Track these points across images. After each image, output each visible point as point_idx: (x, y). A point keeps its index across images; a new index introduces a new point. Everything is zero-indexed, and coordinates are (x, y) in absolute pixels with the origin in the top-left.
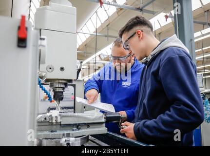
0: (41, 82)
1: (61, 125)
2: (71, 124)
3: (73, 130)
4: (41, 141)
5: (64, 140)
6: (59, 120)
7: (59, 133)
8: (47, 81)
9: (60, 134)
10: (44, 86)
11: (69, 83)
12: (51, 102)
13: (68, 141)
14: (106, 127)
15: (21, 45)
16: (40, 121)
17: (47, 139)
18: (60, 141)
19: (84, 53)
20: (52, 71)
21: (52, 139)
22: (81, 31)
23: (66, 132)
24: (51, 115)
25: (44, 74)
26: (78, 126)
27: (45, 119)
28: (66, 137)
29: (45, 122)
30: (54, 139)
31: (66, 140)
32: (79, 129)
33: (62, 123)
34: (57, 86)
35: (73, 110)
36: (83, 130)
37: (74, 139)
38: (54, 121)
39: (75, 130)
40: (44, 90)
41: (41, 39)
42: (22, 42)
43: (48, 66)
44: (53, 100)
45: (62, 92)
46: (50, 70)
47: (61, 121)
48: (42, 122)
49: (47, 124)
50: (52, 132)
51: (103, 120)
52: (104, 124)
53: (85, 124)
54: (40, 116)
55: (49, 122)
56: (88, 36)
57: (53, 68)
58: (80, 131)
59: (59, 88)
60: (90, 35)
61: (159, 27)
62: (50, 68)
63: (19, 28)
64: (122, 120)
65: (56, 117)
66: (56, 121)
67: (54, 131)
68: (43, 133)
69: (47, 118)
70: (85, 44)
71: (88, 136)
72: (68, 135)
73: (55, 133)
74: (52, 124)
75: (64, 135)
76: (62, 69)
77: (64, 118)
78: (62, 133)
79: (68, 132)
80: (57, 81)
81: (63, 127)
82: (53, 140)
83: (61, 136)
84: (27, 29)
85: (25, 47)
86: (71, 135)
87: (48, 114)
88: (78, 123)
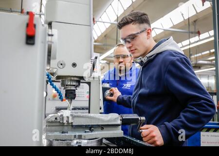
0: (52, 79)
1: (72, 126)
2: (83, 125)
3: (86, 132)
4: (51, 142)
5: (75, 141)
6: (70, 121)
7: (71, 134)
8: (59, 77)
9: (71, 136)
10: (55, 84)
11: (82, 81)
12: (62, 100)
13: (80, 143)
14: (122, 130)
15: (29, 42)
16: (50, 120)
17: (58, 140)
18: (71, 143)
19: (104, 45)
20: (63, 67)
21: (63, 140)
22: (100, 20)
23: (77, 134)
24: (62, 115)
25: (55, 71)
26: (91, 128)
27: (56, 119)
28: (78, 139)
29: (56, 122)
30: (64, 140)
31: (77, 142)
32: (92, 131)
33: (74, 124)
34: (69, 84)
35: (88, 111)
36: (96, 133)
37: (86, 141)
38: (65, 121)
39: (88, 132)
40: (55, 88)
41: (49, 35)
42: (30, 39)
43: (59, 62)
44: (64, 98)
45: (75, 90)
46: (61, 67)
47: (72, 121)
48: (52, 122)
49: (58, 124)
50: (63, 133)
51: (119, 122)
52: (120, 127)
53: (98, 126)
54: (50, 115)
55: (59, 122)
56: (108, 25)
57: (65, 65)
58: (93, 133)
59: (71, 85)
60: (110, 24)
61: (195, 13)
62: (61, 64)
63: (28, 25)
64: (141, 123)
65: (68, 117)
66: (68, 121)
67: (65, 133)
68: (53, 134)
69: (58, 118)
70: (104, 35)
71: (102, 139)
72: (80, 137)
73: (66, 134)
74: (63, 125)
75: (75, 136)
76: (74, 65)
77: (76, 119)
78: (73, 134)
79: (80, 134)
80: (69, 78)
81: (74, 128)
82: (63, 142)
83: (73, 138)
84: (35, 26)
85: (33, 44)
86: (83, 137)
87: (59, 114)
88: (90, 124)
